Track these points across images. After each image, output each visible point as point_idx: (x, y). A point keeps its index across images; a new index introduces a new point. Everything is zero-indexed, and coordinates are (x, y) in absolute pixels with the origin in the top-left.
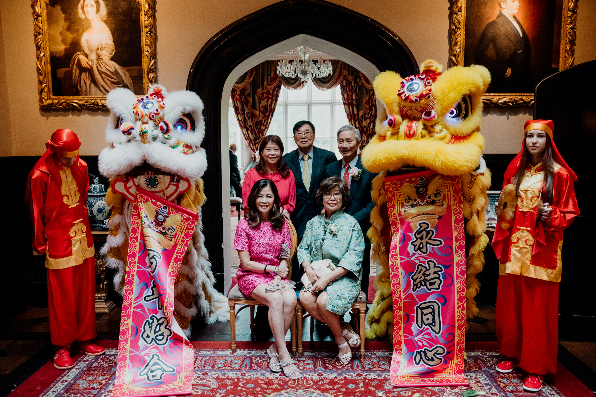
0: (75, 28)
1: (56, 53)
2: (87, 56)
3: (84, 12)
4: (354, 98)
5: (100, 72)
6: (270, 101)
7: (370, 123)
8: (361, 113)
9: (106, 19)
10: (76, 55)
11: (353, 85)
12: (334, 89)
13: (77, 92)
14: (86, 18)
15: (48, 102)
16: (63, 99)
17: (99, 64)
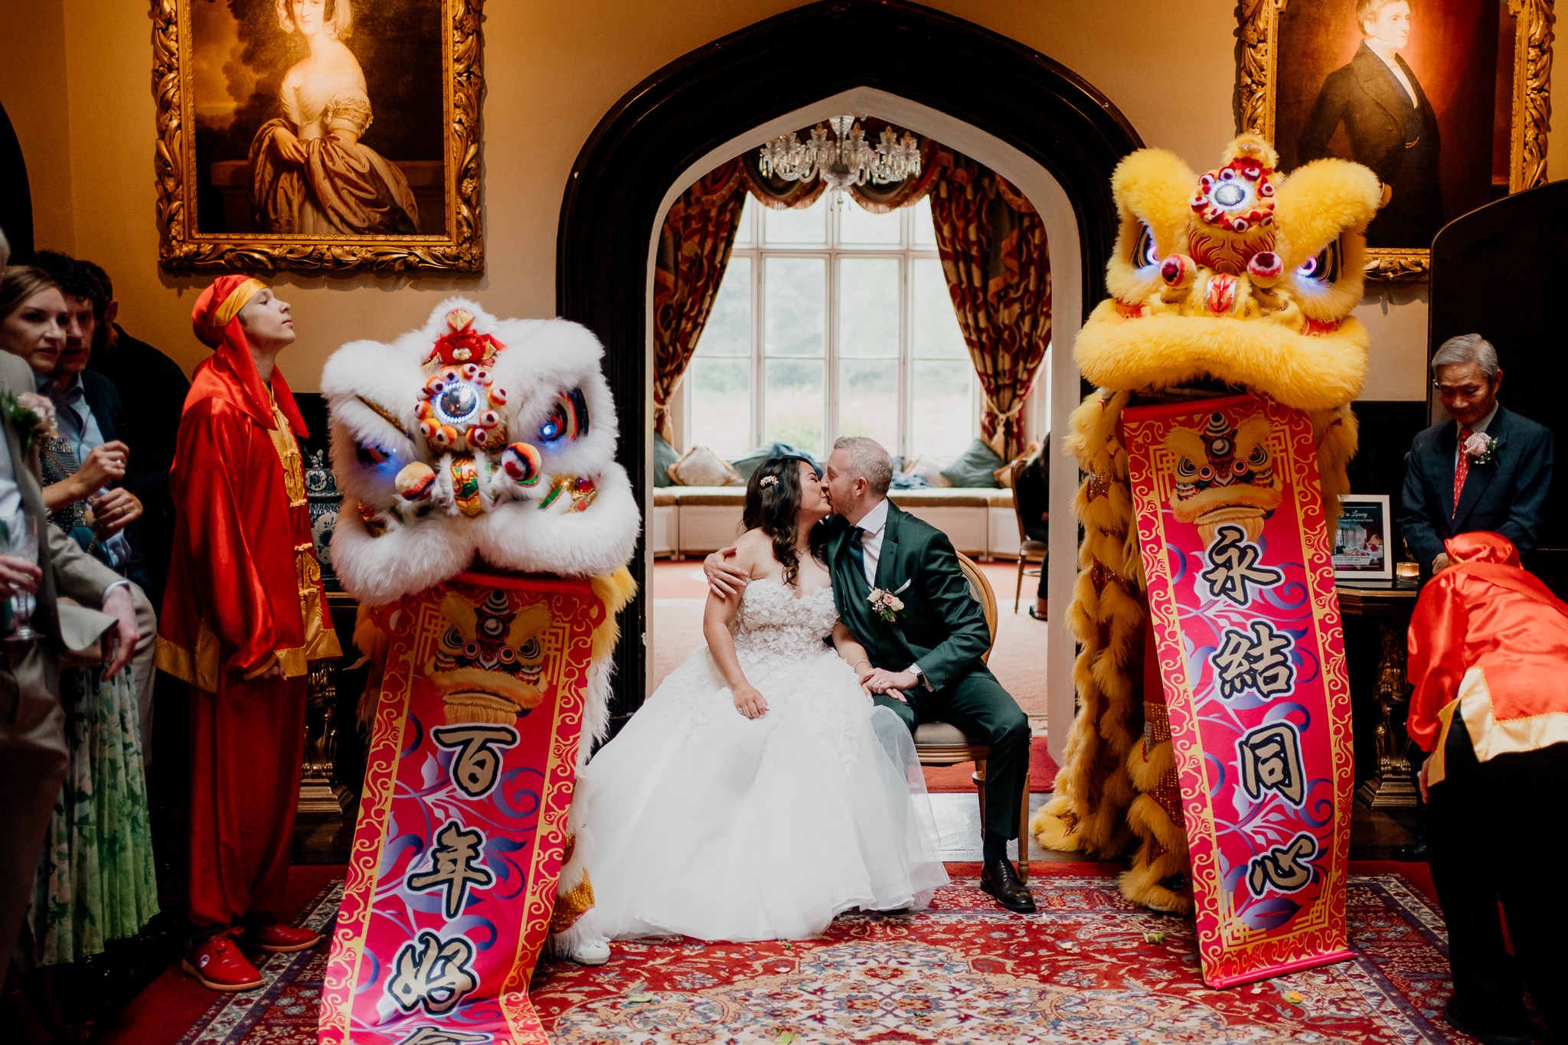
0: (266, 56)
1: (212, 119)
2: (295, 130)
3: (291, 15)
4: (973, 237)
5: (330, 174)
6: (709, 243)
7: (1021, 316)
8: (994, 285)
9: (350, 36)
10: (265, 126)
11: (969, 197)
12: (911, 208)
13: (266, 226)
14: (297, 31)
15: (185, 249)
16: (228, 241)
17: (327, 152)
